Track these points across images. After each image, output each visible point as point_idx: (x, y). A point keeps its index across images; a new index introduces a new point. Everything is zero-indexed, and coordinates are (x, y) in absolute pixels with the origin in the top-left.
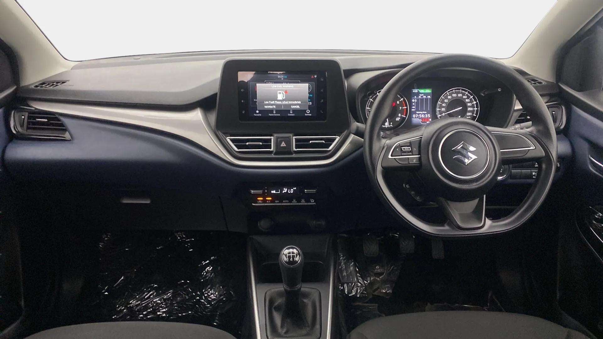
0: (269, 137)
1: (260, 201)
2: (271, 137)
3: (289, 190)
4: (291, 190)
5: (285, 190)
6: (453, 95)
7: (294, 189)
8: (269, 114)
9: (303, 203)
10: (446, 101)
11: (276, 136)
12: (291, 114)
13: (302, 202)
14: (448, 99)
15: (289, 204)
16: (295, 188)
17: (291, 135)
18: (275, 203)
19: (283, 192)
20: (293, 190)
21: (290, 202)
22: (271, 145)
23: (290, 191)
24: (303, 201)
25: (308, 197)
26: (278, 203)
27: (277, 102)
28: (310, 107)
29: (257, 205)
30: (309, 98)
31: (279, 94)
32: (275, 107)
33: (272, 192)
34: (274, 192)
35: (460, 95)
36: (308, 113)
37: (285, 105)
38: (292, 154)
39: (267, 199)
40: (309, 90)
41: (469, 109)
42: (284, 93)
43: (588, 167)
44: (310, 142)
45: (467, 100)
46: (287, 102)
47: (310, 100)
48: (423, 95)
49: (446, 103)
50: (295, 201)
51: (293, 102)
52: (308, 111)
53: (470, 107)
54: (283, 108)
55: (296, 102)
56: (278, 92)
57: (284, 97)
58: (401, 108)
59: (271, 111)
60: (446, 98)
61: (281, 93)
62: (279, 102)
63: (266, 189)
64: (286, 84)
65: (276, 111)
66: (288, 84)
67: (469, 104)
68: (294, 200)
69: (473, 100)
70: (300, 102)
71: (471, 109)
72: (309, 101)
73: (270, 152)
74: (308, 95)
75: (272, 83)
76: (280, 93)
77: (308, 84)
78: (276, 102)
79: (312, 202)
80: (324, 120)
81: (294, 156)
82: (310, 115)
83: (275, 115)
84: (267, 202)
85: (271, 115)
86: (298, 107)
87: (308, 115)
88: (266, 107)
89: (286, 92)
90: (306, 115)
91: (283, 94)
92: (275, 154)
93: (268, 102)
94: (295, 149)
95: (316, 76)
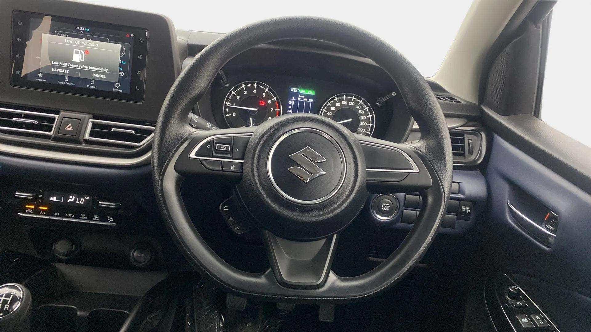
0: (53, 115)
1: (30, 211)
2: (56, 115)
3: (78, 199)
4: (81, 200)
5: (72, 199)
6: (343, 102)
7: (85, 198)
8: (58, 82)
9: (97, 221)
10: (333, 109)
11: (63, 114)
12: (92, 85)
13: (94, 219)
14: (335, 106)
15: (74, 220)
16: (88, 198)
17: (87, 116)
18: (52, 216)
19: (68, 201)
20: (83, 199)
21: (77, 217)
22: (53, 126)
23: (79, 201)
24: (97, 217)
25: (104, 214)
26: (57, 216)
27: (72, 65)
28: (121, 80)
29: (24, 215)
30: (121, 65)
31: (75, 53)
32: (67, 71)
33: (51, 199)
34: (54, 199)
35: (352, 104)
36: (118, 88)
37: (83, 71)
38: (80, 143)
39: (40, 208)
40: (121, 54)
41: (362, 124)
42: (84, 54)
43: (506, 217)
44: (112, 130)
45: (360, 112)
46: (87, 67)
47: (121, 69)
48: (304, 97)
49: (332, 111)
50: (85, 217)
51: (97, 69)
52: (118, 85)
53: (363, 121)
54: (80, 75)
55: (100, 69)
56: (74, 50)
57: (82, 59)
58: (272, 109)
59: (61, 77)
60: (333, 104)
61: (79, 52)
62: (74, 66)
63: (41, 193)
64: (87, 40)
65: (70, 78)
66: (91, 41)
67: (362, 117)
68: (83, 215)
69: (369, 112)
70: (106, 70)
71: (365, 123)
72: (120, 71)
73: (48, 137)
74: (118, 61)
75: (66, 36)
76: (77, 52)
77: (120, 45)
78: (70, 64)
79: (110, 222)
80: (140, 102)
81: (83, 146)
82: (121, 91)
83: (68, 84)
84: (41, 212)
85: (60, 83)
86: (103, 76)
87: (118, 90)
88: (53, 69)
89: (86, 52)
90: (114, 90)
91: (81, 53)
92: (55, 139)
93: (58, 63)
94: (87, 137)
95: (133, 35)
